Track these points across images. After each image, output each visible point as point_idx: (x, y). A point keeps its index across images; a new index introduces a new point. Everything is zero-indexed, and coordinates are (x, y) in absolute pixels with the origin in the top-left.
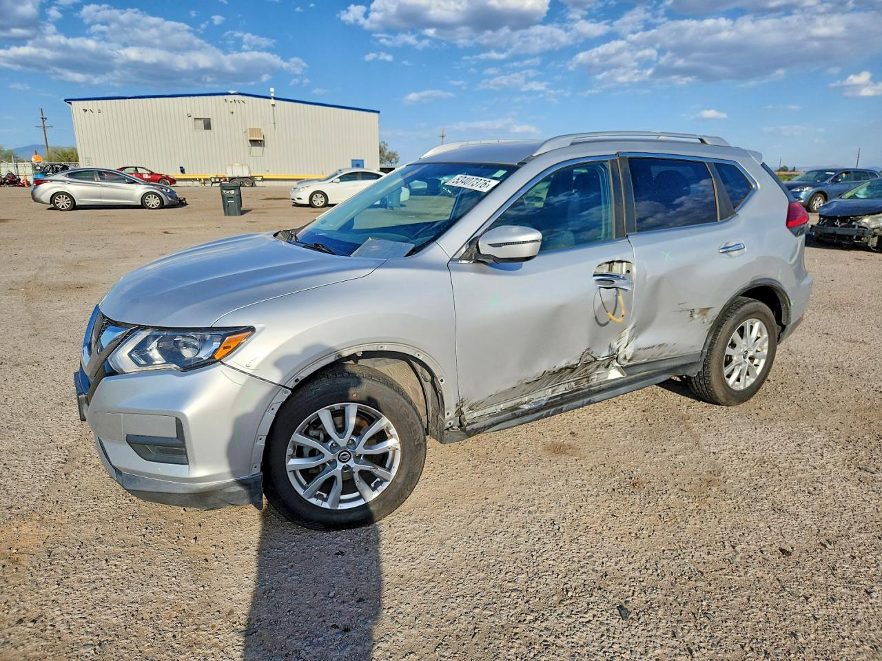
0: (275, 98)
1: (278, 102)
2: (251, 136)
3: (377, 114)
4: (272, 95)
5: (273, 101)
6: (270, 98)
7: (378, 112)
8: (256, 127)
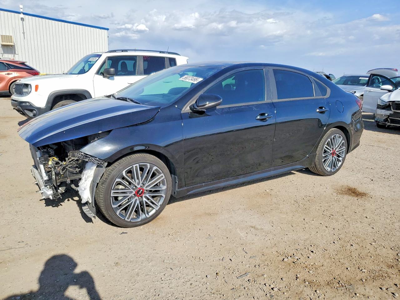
0: (24, 14)
1: (27, 16)
2: (2, 42)
3: (107, 31)
4: (21, 10)
5: (22, 16)
6: (19, 13)
7: (108, 29)
8: (8, 34)
